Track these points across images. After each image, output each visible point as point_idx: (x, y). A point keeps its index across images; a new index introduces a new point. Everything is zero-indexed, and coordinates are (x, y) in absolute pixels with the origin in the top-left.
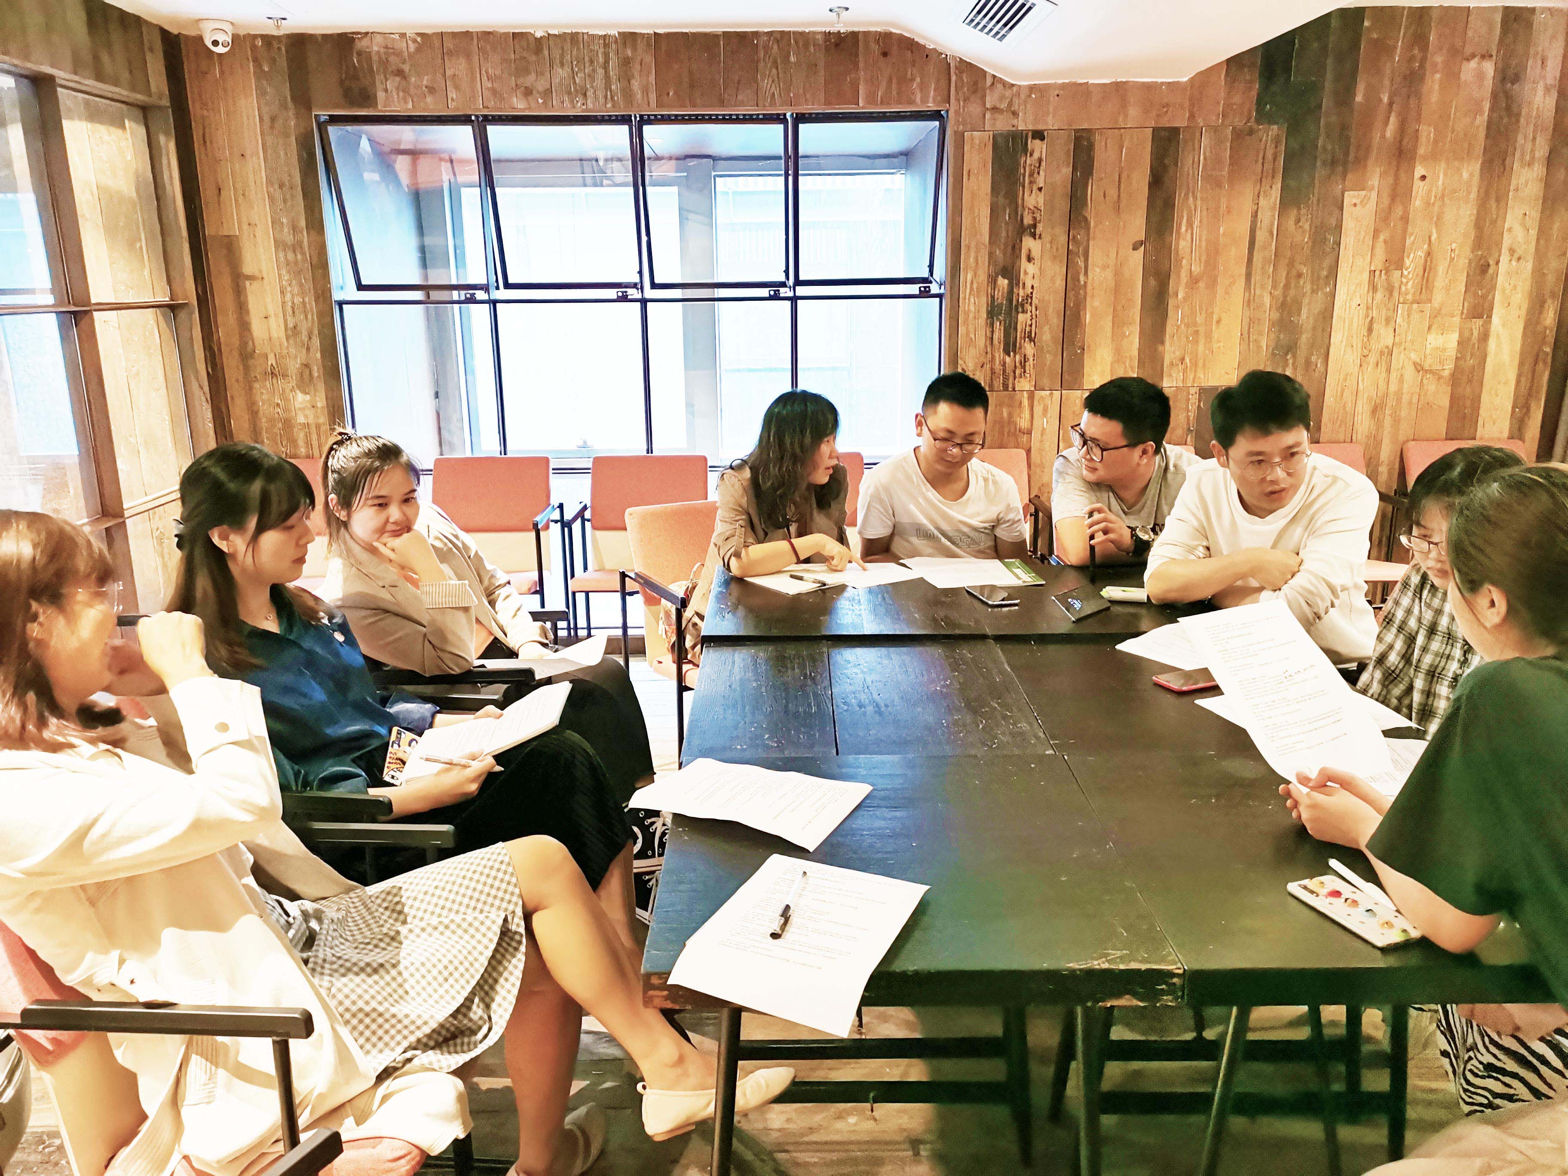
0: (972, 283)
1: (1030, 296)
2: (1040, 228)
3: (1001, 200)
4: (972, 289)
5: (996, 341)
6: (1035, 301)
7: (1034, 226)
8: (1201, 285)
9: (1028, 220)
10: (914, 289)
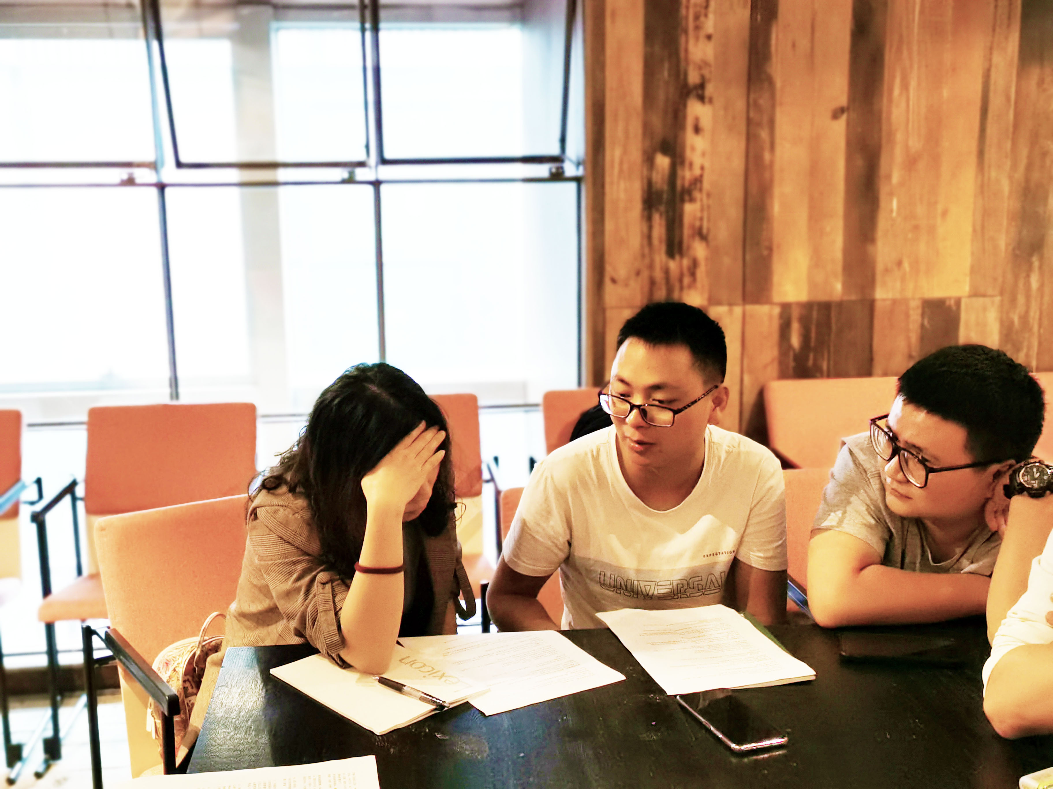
0: (621, 163)
1: (698, 181)
2: (710, 90)
3: (657, 49)
4: (621, 171)
5: (656, 241)
6: (706, 185)
7: (702, 86)
8: (921, 165)
9: (693, 78)
10: (543, 170)
